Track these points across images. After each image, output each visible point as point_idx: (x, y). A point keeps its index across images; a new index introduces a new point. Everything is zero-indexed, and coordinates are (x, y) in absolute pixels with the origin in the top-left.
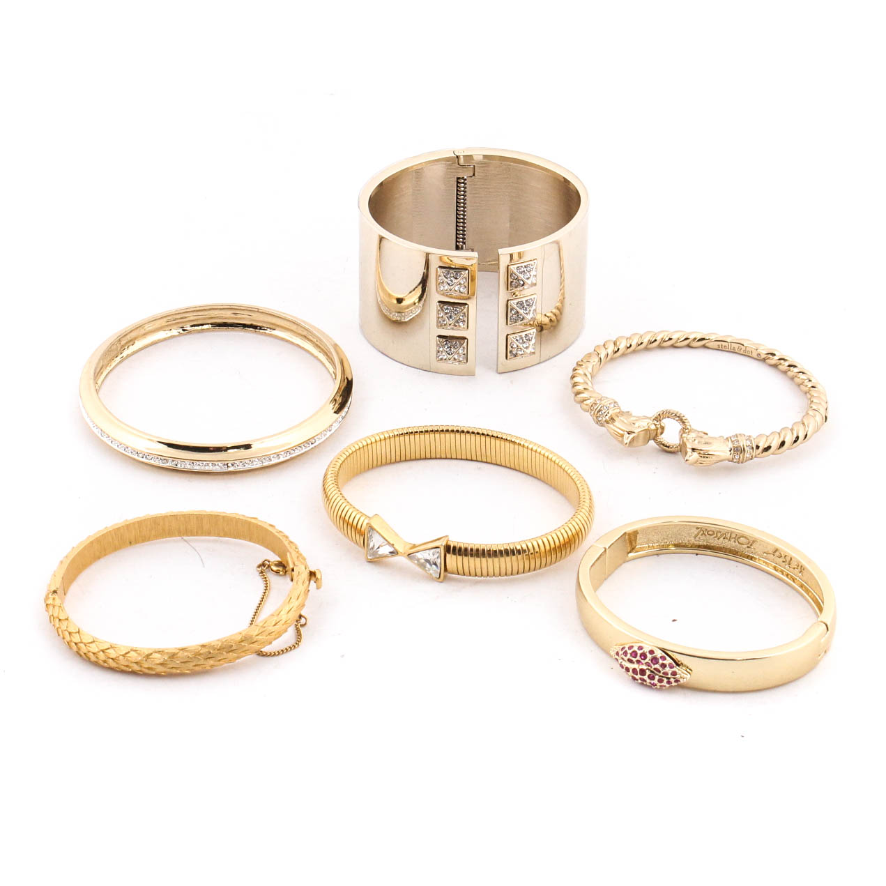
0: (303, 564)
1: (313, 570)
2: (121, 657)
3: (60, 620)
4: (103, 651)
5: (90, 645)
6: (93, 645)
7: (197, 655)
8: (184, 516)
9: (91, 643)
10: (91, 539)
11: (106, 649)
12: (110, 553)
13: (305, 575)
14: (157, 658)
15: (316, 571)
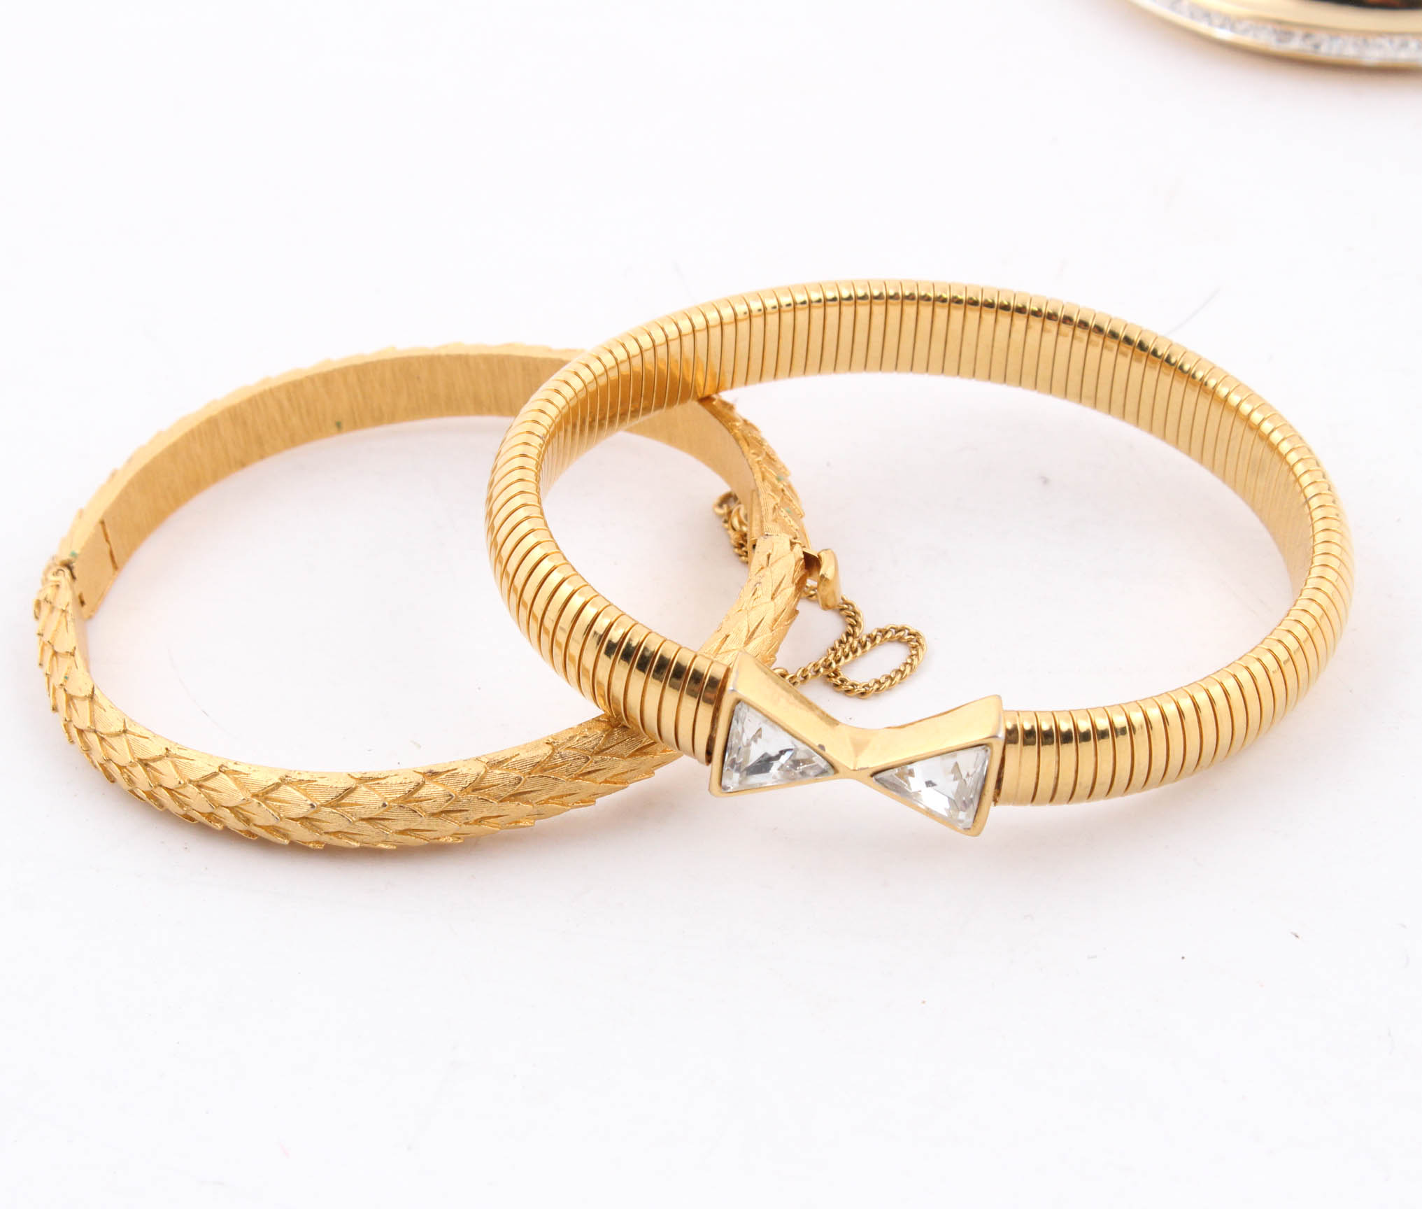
0: (785, 528)
1: (813, 552)
2: (192, 790)
3: (55, 653)
4: (145, 764)
5: (114, 741)
6: (120, 744)
7: (406, 799)
8: (487, 359)
9: (118, 735)
10: (214, 412)
11: (154, 760)
12: (276, 450)
13: (788, 564)
14: (295, 801)
15: (822, 555)
